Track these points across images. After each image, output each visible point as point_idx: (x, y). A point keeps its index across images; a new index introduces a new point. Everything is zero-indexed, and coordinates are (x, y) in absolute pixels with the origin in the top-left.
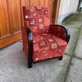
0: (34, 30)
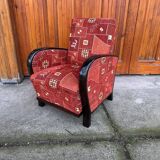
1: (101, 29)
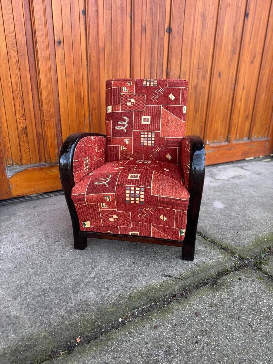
0: (123, 148)
1: (172, 97)
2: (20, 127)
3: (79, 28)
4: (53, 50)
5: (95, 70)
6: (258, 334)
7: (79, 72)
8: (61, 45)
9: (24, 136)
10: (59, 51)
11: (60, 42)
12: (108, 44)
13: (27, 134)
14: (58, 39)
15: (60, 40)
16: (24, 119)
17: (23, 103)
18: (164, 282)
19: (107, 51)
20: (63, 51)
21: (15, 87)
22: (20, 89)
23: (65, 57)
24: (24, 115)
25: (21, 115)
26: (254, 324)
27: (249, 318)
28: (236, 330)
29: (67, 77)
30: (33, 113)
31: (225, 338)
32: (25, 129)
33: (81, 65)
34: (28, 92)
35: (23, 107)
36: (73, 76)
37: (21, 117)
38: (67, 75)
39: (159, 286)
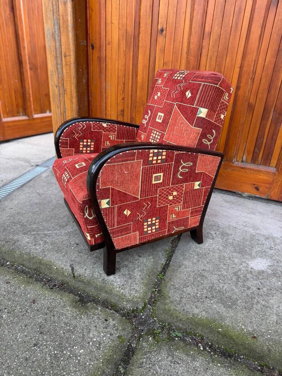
1: (188, 94)
2: (120, 108)
3: (185, 12)
4: (155, 39)
5: (192, 58)
6: (27, 353)
7: (177, 61)
8: (163, 33)
9: (121, 117)
10: (161, 39)
11: (162, 31)
12: (217, 27)
13: (123, 115)
14: (162, 27)
15: (163, 28)
16: (123, 103)
17: (124, 88)
18: (63, 268)
19: (214, 36)
20: (164, 39)
21: (120, 73)
22: (123, 75)
23: (166, 45)
24: (123, 99)
25: (121, 98)
26: (39, 347)
27: (47, 341)
28: (26, 334)
29: (164, 66)
30: (130, 98)
31: (12, 328)
32: (123, 111)
33: (180, 53)
34: (129, 79)
35: (123, 91)
36: (170, 64)
37: (121, 100)
38: (164, 63)
39: (55, 268)
